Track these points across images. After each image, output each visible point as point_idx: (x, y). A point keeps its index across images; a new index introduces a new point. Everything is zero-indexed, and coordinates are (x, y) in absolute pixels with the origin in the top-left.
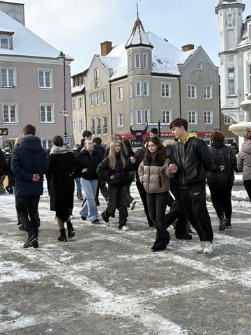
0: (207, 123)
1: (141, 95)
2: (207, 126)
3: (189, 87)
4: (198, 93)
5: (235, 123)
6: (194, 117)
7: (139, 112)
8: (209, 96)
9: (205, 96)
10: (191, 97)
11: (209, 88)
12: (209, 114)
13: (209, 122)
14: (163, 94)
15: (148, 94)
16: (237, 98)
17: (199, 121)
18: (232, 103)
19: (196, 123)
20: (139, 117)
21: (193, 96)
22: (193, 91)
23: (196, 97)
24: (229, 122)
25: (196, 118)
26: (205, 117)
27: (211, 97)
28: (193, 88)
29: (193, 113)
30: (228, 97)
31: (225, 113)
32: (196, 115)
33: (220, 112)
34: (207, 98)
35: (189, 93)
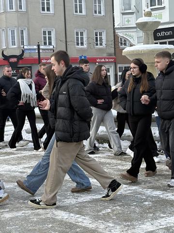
0: (99, 46)
1: (14, 10)
2: (100, 50)
4: (86, 8)
5: (131, 46)
6: (82, 39)
7: (13, 32)
8: (100, 13)
9: (96, 12)
10: (78, 13)
11: (100, 2)
12: (101, 34)
13: (101, 44)
14: (43, 9)
15: (24, 9)
16: (135, 14)
17: (89, 44)
18: (128, 21)
19: (85, 46)
20: (13, 38)
21: (81, 12)
22: (81, 6)
23: (84, 13)
24: (125, 44)
25: (85, 39)
26: (97, 38)
27: (103, 13)
29: (82, 34)
30: (123, 14)
31: (120, 33)
32: (85, 36)
33: (114, 32)
34: (98, 14)
35: (76, 7)
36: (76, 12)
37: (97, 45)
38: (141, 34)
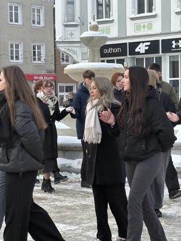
0: (37, 62)
2: (38, 66)
3: (11, 7)
4: (23, 18)
5: (74, 63)
6: (17, 52)
8: (39, 23)
9: (34, 22)
10: (14, 23)
11: (39, 11)
12: (39, 48)
13: (39, 59)
16: (79, 27)
17: (25, 58)
18: (71, 34)
19: (21, 61)
21: (17, 21)
22: (16, 15)
23: (20, 22)
24: (67, 60)
25: (20, 53)
26: (34, 52)
27: (42, 24)
28: (16, 9)
29: (17, 46)
30: (66, 26)
31: (62, 48)
32: (21, 49)
33: (55, 46)
34: (36, 25)
35: (11, 16)
36: (11, 21)
37: (35, 59)
38: (86, 49)
